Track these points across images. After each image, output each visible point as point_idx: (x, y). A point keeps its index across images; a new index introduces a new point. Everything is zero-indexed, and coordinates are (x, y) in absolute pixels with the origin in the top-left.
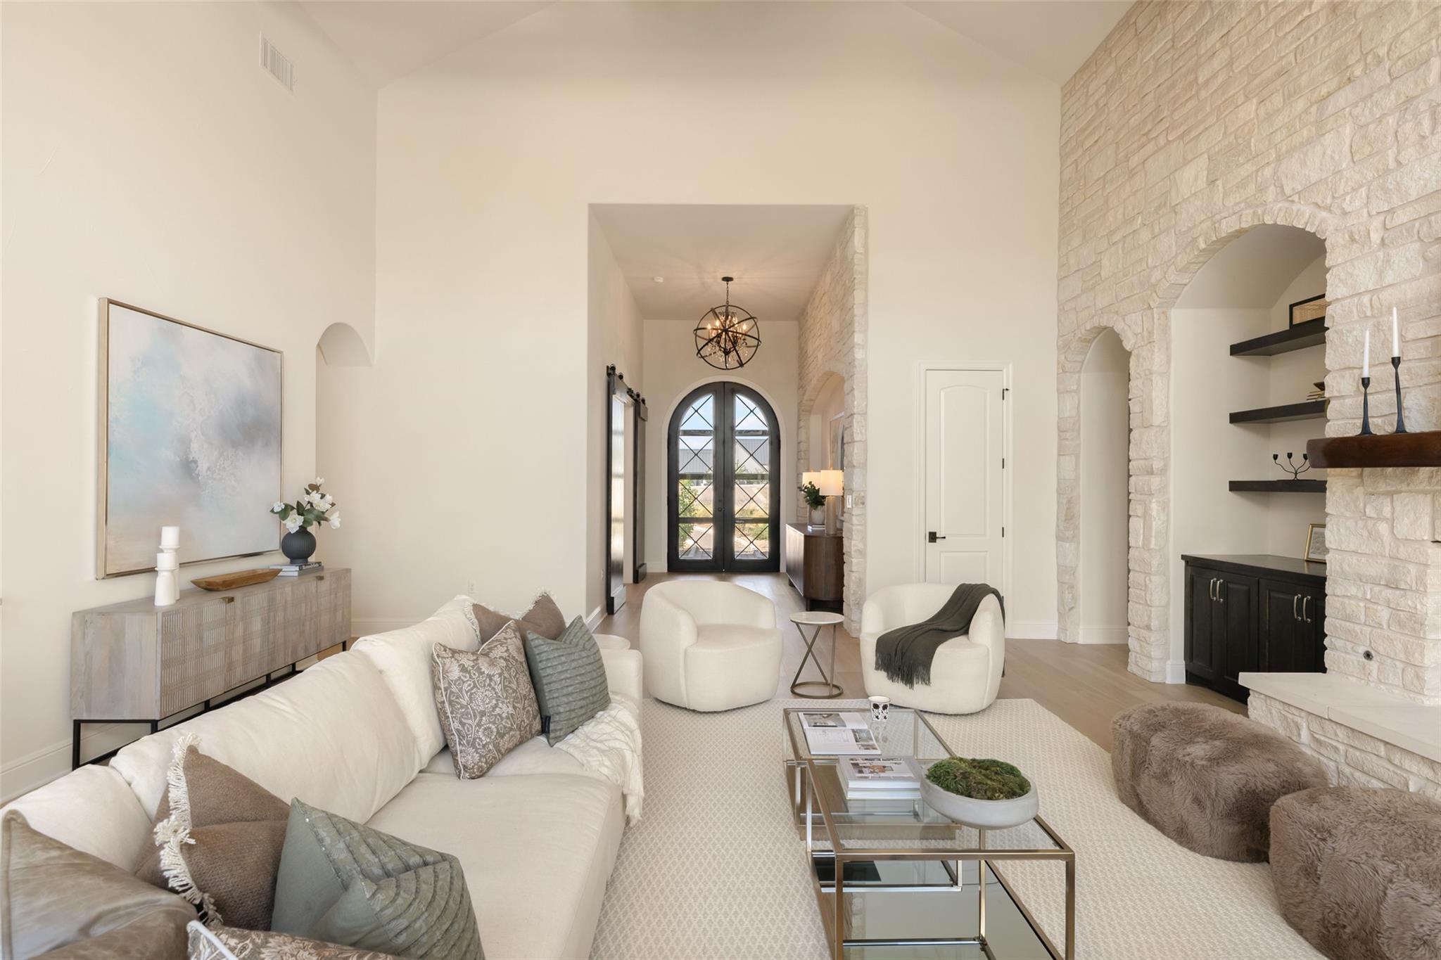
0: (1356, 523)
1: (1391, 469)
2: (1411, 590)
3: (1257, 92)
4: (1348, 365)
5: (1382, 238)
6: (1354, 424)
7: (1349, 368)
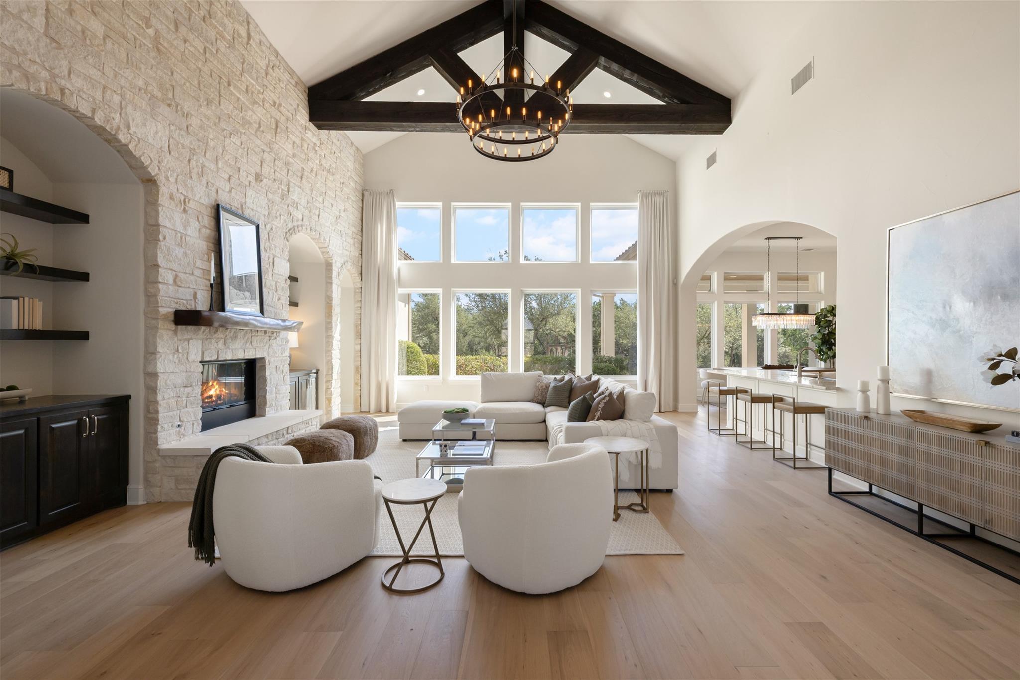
1: (190, 327)
2: (196, 385)
3: (105, 23)
4: (171, 267)
5: (184, 208)
6: (174, 302)
7: (171, 269)
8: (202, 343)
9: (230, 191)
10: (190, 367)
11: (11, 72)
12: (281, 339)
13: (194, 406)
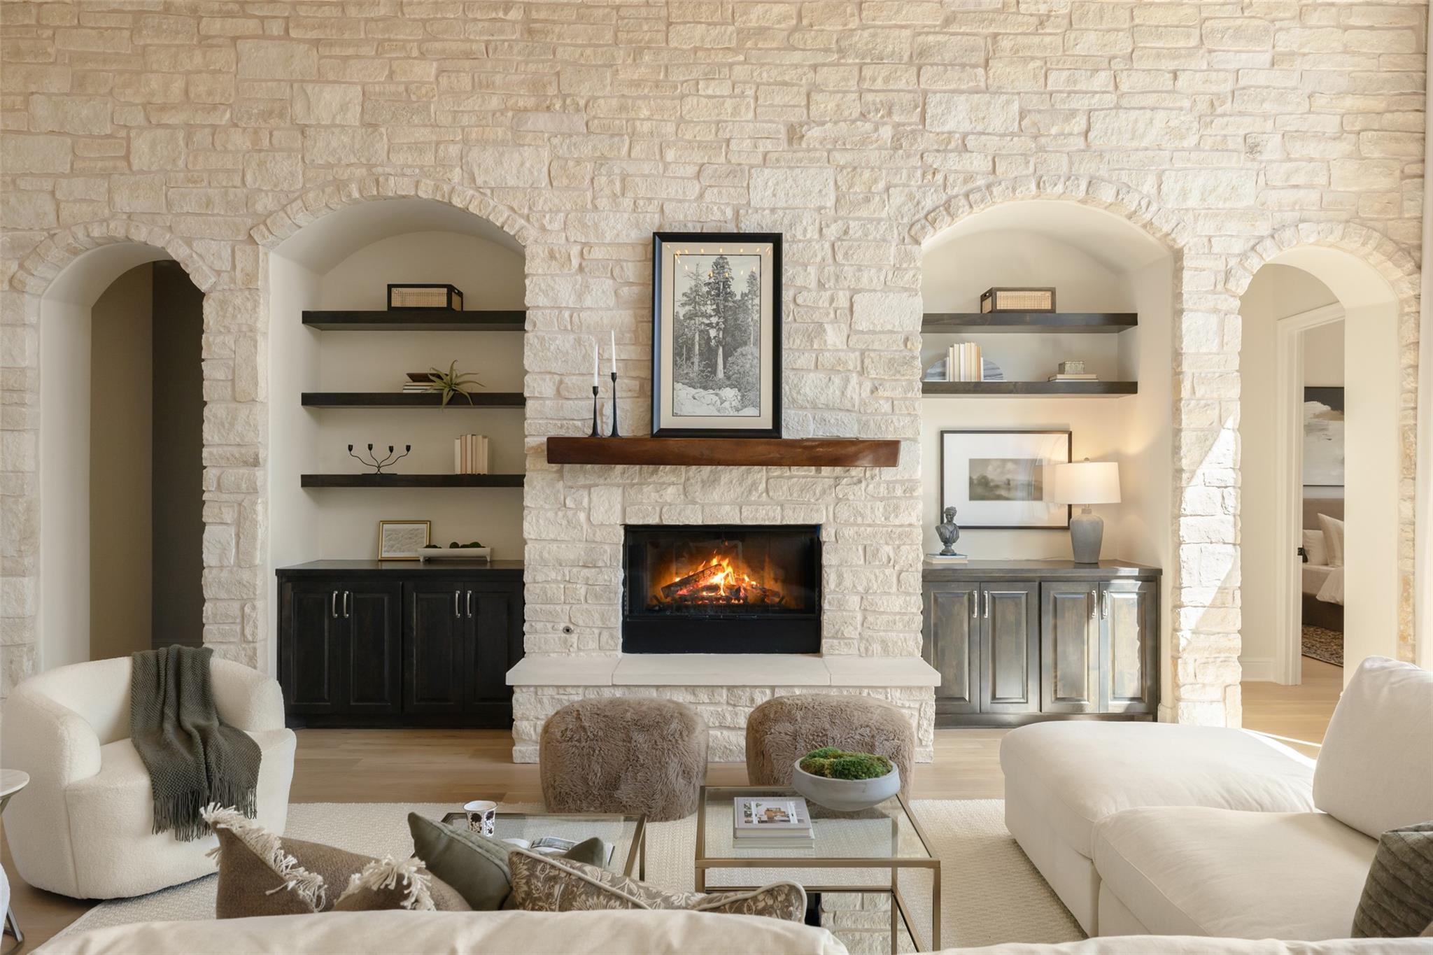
0: (556, 513)
1: (589, 466)
2: (606, 566)
3: (438, 57)
4: (549, 369)
5: (580, 265)
6: (555, 425)
7: (550, 373)
8: (624, 492)
9: (701, 195)
10: (594, 535)
11: (323, 191)
12: (888, 483)
13: (602, 602)
